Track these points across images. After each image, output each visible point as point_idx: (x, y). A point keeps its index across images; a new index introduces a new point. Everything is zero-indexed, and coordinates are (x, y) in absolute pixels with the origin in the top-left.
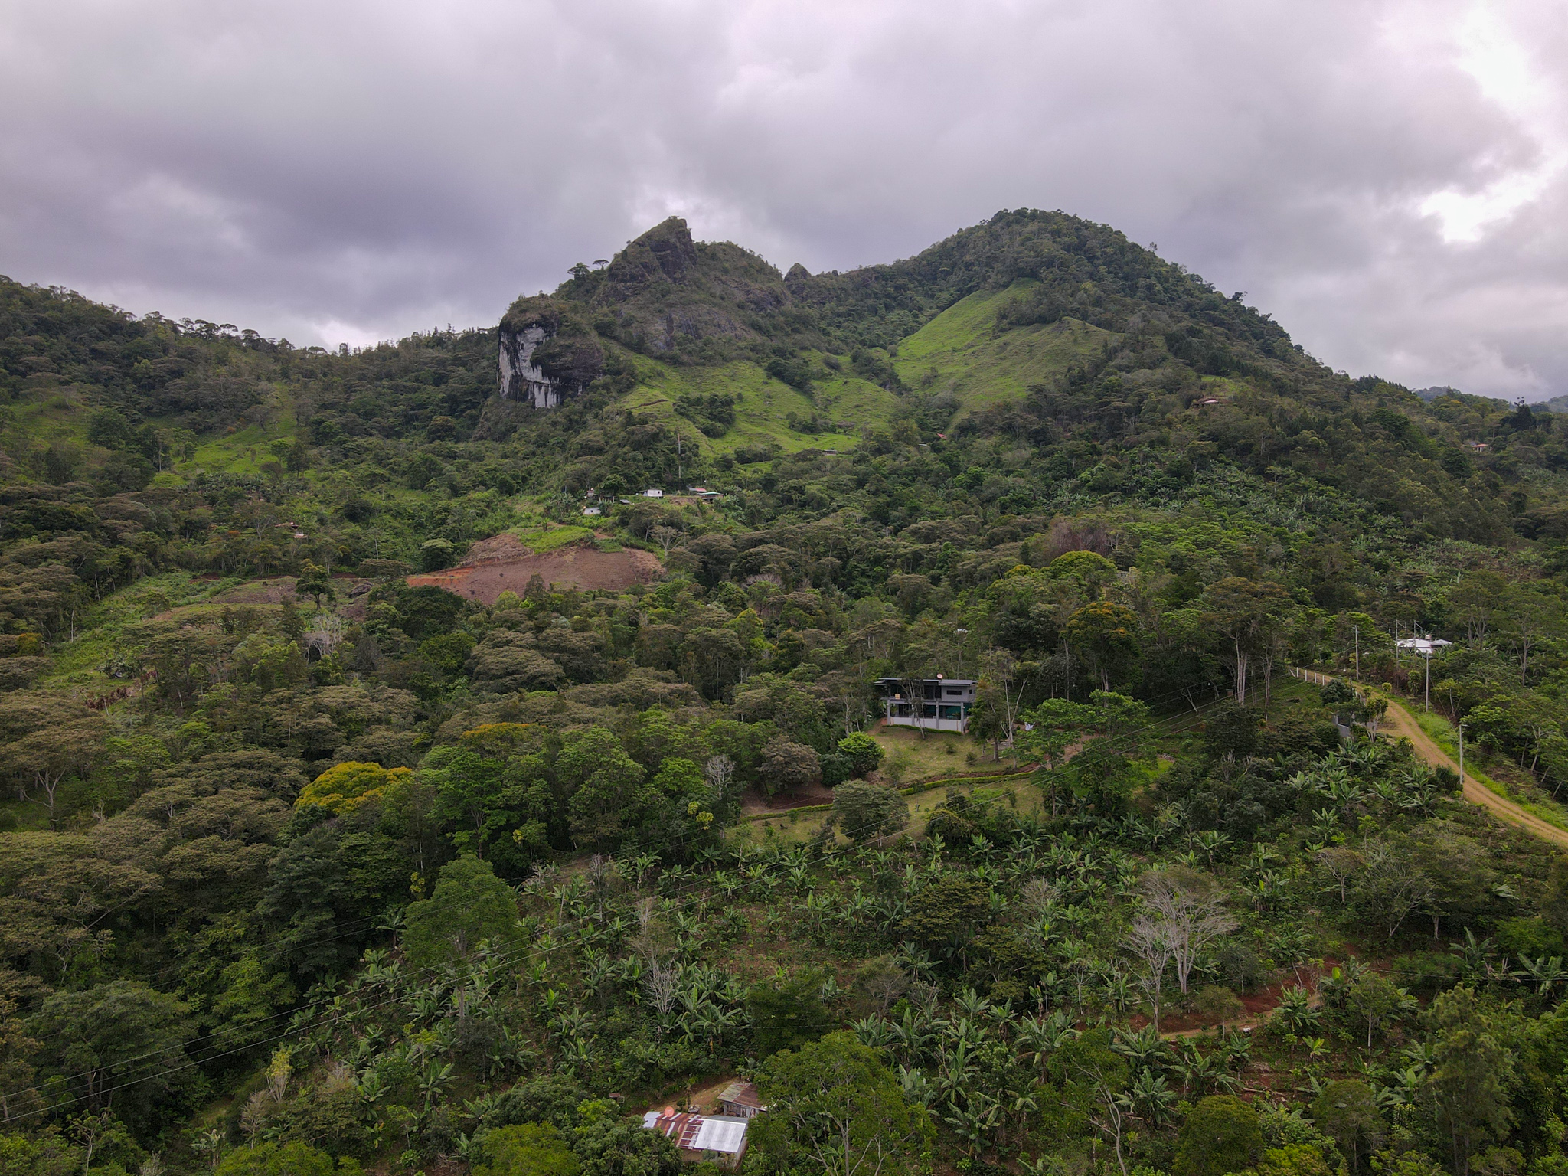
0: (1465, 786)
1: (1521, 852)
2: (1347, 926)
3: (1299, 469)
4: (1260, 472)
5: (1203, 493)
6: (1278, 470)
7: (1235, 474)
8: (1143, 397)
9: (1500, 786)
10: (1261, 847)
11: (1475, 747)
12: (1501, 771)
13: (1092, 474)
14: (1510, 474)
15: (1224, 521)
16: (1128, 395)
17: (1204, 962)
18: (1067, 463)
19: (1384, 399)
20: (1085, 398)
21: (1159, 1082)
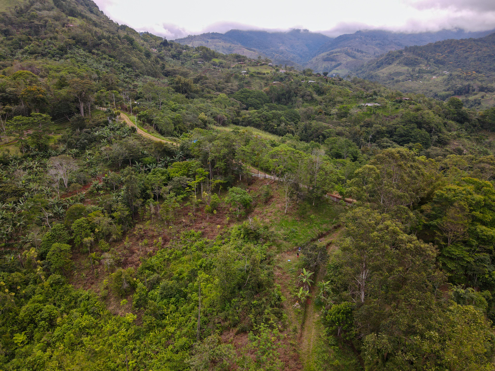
0: (137, 130)
1: (149, 144)
2: (109, 165)
3: (102, 52)
4: (90, 52)
5: (71, 57)
6: (96, 52)
7: (82, 52)
8: (46, 21)
9: (146, 130)
10: (87, 151)
11: (141, 122)
12: (146, 127)
13: (29, 48)
14: (162, 59)
15: (79, 67)
16: (40, 20)
17: (71, 179)
18: (18, 43)
19: (129, 33)
20: (23, 19)
21: (60, 208)
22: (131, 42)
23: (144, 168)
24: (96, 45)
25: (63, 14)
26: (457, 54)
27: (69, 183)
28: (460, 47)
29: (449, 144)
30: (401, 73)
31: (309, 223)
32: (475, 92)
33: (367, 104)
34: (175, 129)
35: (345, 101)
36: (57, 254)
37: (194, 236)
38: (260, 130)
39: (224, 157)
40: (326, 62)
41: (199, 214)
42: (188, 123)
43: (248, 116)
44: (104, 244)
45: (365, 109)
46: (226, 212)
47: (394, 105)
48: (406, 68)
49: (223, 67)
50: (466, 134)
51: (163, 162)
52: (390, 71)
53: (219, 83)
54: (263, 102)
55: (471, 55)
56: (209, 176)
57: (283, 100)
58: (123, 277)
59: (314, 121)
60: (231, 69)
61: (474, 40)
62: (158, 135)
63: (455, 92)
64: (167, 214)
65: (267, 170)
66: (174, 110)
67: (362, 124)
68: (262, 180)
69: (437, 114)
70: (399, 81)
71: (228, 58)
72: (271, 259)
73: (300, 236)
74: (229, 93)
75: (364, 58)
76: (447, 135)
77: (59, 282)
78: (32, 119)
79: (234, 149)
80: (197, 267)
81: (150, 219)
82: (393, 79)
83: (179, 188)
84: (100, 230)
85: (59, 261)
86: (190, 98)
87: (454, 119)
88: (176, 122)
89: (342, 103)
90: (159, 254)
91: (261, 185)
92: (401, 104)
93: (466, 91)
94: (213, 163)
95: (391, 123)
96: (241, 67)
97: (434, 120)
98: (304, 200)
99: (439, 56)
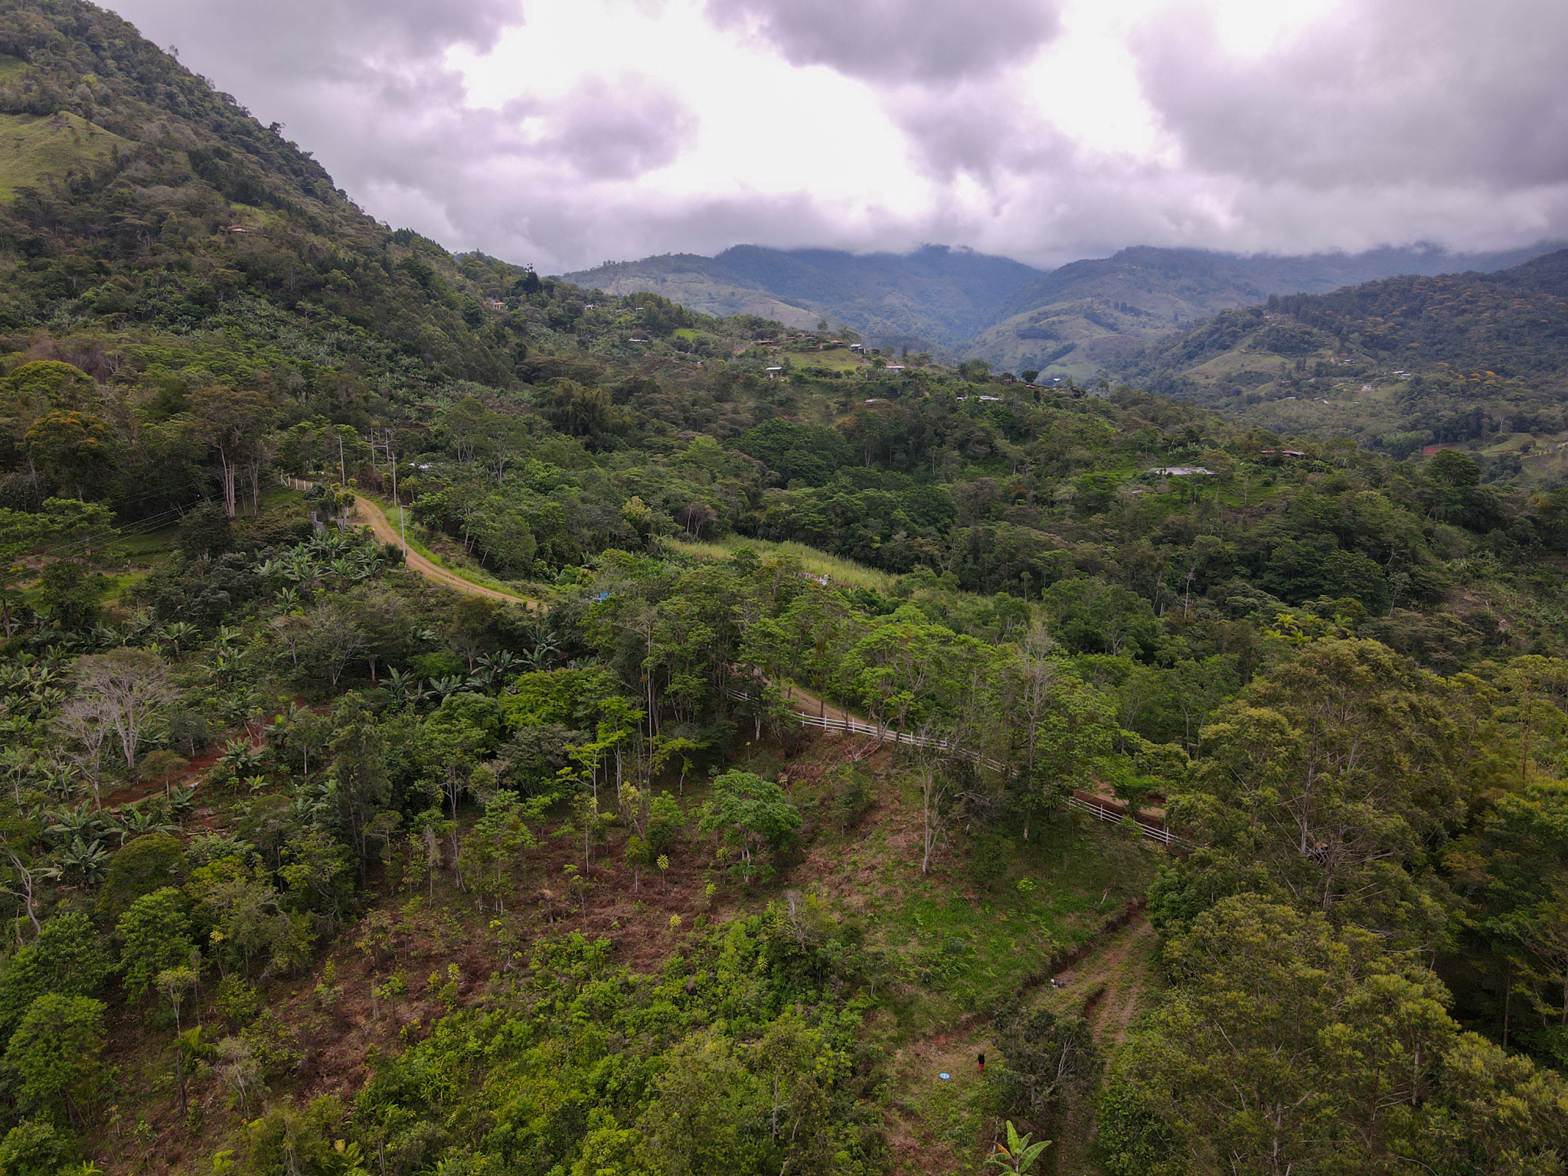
0: (408, 559)
1: (445, 604)
2: (296, 681)
3: (330, 307)
4: (291, 307)
5: (229, 324)
6: (309, 306)
7: (264, 307)
8: (162, 217)
9: (437, 558)
10: (224, 630)
11: (423, 529)
12: (439, 546)
13: (97, 294)
14: (519, 329)
15: (250, 353)
16: (144, 213)
17: (152, 735)
18: (65, 280)
19: (418, 252)
20: (91, 210)
21: (92, 848)
22: (424, 278)
23: (420, 690)
24: (311, 289)
25: (218, 197)
26: (1431, 318)
27: (143, 749)
28: (1438, 297)
29: (1446, 600)
30: (1261, 374)
31: (1012, 912)
32: (1501, 434)
33: (1169, 470)
34: (541, 553)
35: (1098, 458)
36: (47, 1041)
37: (581, 958)
38: (824, 554)
39: (701, 654)
40: (1028, 341)
41: (605, 866)
42: (585, 531)
43: (785, 507)
44: (236, 993)
45: (1165, 487)
46: (702, 859)
47: (1257, 472)
48: (1277, 359)
49: (709, 355)
50: (1499, 565)
51: (489, 668)
52: (1226, 369)
53: (694, 404)
54: (835, 464)
55: (1477, 322)
56: (644, 726)
57: (900, 456)
58: (288, 1145)
59: (1004, 523)
60: (734, 361)
61: (1482, 278)
62: (478, 573)
63: (1437, 434)
64: (486, 871)
65: (853, 704)
66: (544, 489)
67: (1158, 532)
68: (835, 741)
69: (1399, 501)
70: (1258, 400)
71: (725, 327)
72: (876, 1069)
73: (983, 965)
74: (727, 432)
75: (1143, 330)
76: (1438, 571)
77: (46, 1156)
78: (42, 518)
79: (734, 628)
80: (585, 1091)
81: (421, 888)
82: (1238, 393)
83: (535, 769)
84: (229, 936)
85: (52, 1068)
86: (600, 449)
87: (1453, 520)
88: (543, 528)
89: (1087, 465)
90: (443, 1035)
91: (834, 758)
92: (1281, 471)
93: (1474, 429)
94: (661, 675)
95: (1253, 532)
96: (766, 353)
97: (1391, 522)
98: (991, 822)
99: (1376, 324)
